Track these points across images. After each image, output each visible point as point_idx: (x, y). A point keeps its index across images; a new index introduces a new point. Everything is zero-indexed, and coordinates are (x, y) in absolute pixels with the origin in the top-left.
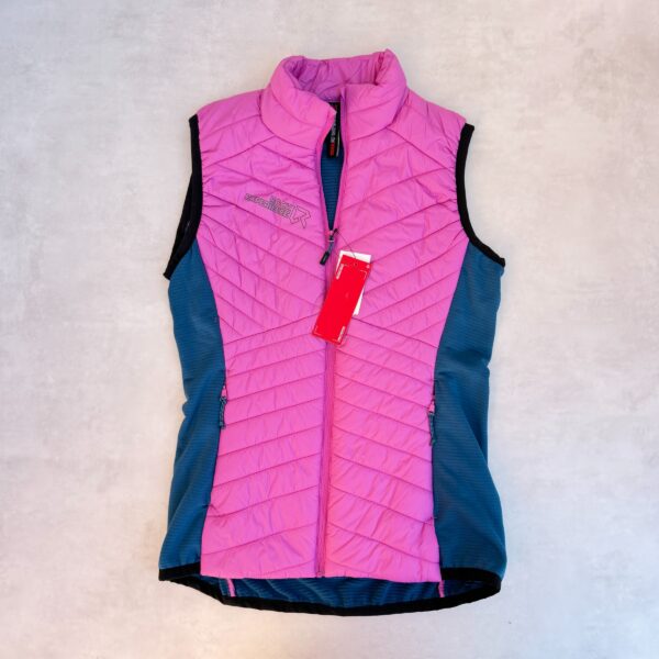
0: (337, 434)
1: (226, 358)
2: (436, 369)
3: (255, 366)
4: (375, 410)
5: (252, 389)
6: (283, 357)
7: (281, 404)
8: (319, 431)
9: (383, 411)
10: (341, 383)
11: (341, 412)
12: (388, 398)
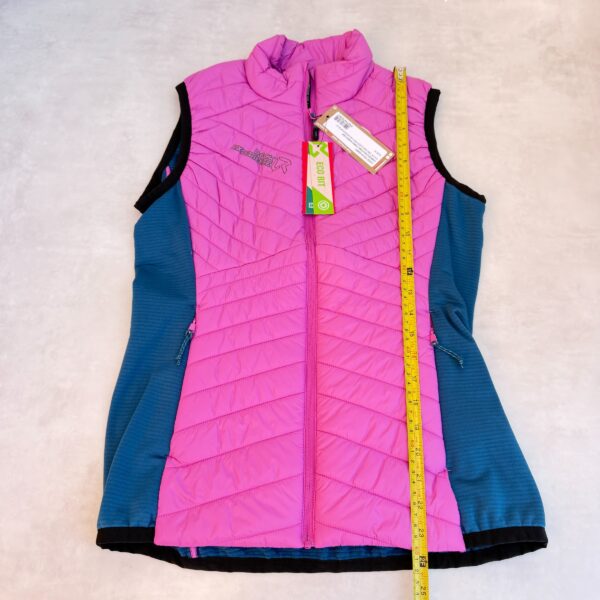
0: (322, 370)
1: (198, 291)
2: (430, 300)
3: (228, 300)
4: (366, 343)
5: (225, 323)
6: (259, 290)
7: (257, 339)
8: (301, 367)
9: (375, 344)
10: (325, 317)
11: (326, 347)
12: (379, 330)
